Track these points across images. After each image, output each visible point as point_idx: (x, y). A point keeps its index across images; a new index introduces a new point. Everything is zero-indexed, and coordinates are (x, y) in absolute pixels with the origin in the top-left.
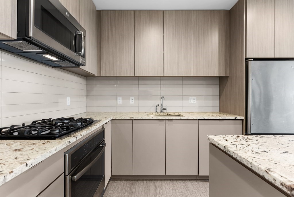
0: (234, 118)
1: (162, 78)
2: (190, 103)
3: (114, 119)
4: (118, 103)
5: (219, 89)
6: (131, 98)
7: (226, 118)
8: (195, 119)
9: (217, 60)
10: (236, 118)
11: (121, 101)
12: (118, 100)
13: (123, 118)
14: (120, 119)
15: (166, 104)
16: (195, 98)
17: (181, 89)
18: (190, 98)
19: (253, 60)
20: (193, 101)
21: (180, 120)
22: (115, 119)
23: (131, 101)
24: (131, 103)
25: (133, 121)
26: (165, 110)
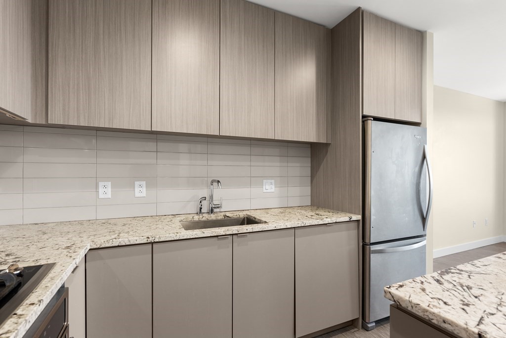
0: (347, 219)
1: (210, 140)
2: (265, 191)
3: (95, 247)
4: (101, 196)
5: (310, 165)
6: (136, 182)
7: (338, 221)
8: (289, 227)
9: (314, 114)
10: (350, 219)
11: (109, 190)
12: (101, 190)
13: (124, 240)
14: (117, 245)
15: (220, 194)
16: (273, 181)
17: (249, 163)
18: (265, 181)
19: (374, 120)
20: (270, 187)
21: (262, 231)
22: (98, 246)
23: (137, 190)
24: (137, 194)
25: (154, 246)
26: (218, 207)
